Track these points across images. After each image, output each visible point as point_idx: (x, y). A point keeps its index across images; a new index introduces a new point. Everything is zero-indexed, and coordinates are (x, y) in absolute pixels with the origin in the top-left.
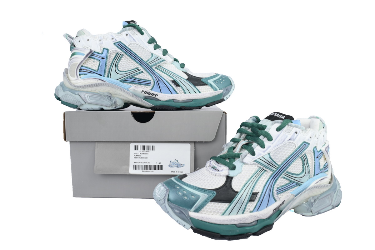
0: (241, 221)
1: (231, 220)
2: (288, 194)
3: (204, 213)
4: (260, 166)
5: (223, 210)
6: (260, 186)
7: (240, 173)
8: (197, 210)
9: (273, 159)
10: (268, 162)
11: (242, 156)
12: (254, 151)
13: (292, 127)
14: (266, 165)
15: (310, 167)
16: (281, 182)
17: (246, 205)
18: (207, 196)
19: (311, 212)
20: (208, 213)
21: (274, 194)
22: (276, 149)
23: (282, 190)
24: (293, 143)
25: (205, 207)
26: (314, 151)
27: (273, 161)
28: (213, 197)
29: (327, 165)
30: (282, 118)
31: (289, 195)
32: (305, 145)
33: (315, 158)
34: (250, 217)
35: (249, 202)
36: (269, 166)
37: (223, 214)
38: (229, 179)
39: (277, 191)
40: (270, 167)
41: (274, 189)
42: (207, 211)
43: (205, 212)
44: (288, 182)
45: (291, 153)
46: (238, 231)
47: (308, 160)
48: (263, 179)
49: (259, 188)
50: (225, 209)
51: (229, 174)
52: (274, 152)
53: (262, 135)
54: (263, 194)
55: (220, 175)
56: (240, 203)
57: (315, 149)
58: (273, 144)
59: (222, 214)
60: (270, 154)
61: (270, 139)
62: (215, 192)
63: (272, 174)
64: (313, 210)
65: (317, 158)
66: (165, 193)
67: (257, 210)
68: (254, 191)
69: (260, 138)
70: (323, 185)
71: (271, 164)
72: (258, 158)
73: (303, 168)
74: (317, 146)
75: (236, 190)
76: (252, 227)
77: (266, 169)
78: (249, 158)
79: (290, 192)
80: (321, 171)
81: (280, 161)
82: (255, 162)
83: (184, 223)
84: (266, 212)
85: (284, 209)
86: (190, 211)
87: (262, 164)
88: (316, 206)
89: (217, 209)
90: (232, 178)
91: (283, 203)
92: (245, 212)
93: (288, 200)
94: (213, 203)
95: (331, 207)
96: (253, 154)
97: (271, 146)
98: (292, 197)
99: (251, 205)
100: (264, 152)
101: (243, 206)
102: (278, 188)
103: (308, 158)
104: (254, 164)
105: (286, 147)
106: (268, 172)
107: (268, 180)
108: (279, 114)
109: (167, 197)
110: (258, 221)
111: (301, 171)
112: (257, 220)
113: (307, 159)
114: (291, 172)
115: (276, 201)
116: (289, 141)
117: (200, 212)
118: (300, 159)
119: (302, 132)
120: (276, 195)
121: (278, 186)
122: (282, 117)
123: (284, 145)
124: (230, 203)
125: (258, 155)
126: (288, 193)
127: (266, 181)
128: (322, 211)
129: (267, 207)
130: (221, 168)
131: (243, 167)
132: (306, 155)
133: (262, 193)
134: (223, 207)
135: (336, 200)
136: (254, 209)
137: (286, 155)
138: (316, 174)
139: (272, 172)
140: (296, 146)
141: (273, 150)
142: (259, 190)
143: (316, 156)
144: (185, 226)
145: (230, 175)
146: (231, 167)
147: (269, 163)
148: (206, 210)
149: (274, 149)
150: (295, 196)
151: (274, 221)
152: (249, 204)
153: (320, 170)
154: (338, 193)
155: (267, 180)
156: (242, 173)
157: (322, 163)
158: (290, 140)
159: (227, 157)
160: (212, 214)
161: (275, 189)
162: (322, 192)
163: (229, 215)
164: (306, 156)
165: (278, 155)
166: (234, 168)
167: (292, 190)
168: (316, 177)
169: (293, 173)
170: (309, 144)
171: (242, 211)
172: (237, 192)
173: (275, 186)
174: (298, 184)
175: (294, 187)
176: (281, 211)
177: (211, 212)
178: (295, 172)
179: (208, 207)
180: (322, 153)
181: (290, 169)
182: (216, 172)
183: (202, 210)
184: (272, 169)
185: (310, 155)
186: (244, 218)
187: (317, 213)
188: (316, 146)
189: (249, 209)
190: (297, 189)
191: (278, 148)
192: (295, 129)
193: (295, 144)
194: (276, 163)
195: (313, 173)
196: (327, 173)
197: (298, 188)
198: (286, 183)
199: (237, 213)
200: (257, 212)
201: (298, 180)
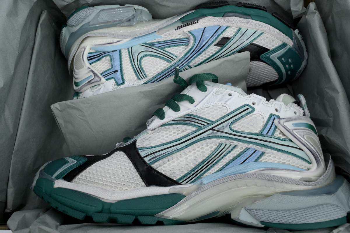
17: (235, 35)
19: (135, 9)
21: (193, 39)
26: (123, 81)
31: (165, 35)
33: (122, 71)
35: (230, 38)
39: (188, 42)
41: (192, 45)
44: (165, 49)
49: (212, 50)
56: (242, 40)
57: (121, 82)
59: (263, 34)
62: (260, 58)
64: (132, 11)
65: (116, 71)
68: (219, 48)
79: (163, 39)
80: (109, 54)
85: (175, 21)
91: (179, 28)
92: (238, 29)
93: (168, 30)
99: (229, 34)
101: (239, 35)
102: (187, 45)
110: (222, 16)
115: (190, 32)
118: (147, 74)
120: (190, 37)
124: (252, 43)
132: (136, 78)
133: (211, 44)
136: (225, 29)
138: (118, 52)
142: (213, 48)
143: (119, 73)
150: (155, 32)
152: (231, 36)
161: (190, 44)
163: (256, 31)
167: (159, 39)
168: (117, 49)
171: (242, 31)
173: (189, 47)
174: (151, 45)
175: (157, 43)
189: (231, 31)
195: (122, 53)
197: (149, 41)
198: (170, 49)
199: (247, 30)
200: (221, 26)
201: (150, 50)
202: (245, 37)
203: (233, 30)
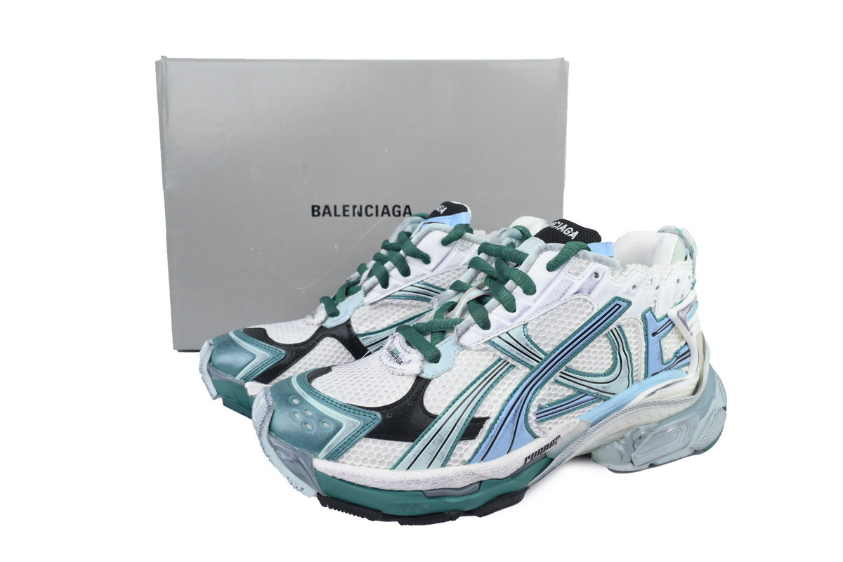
0: (436, 483)
1: (410, 482)
2: (572, 420)
3: (349, 462)
4: (498, 353)
5: (396, 456)
6: (496, 401)
7: (449, 370)
8: (334, 456)
9: (532, 339)
10: (519, 347)
11: (457, 330)
12: (487, 318)
13: (585, 261)
14: (514, 352)
15: (634, 358)
16: (551, 392)
17: (453, 447)
18: (358, 423)
19: (632, 462)
20: (359, 464)
21: (530, 422)
22: (542, 315)
23: (551, 412)
24: (585, 300)
25: (352, 450)
26: (644, 318)
27: (532, 343)
28: (373, 426)
29: (689, 351)
30: (571, 235)
31: (574, 422)
32: (618, 306)
33: (646, 335)
34: (459, 475)
35: (461, 440)
36: (520, 356)
37: (394, 468)
38: (421, 384)
39: (537, 414)
40: (524, 357)
41: (531, 409)
42: (357, 459)
43: (352, 461)
44: (571, 392)
45: (579, 324)
46: (427, 506)
47: (629, 341)
48: (506, 386)
49: (491, 407)
50: (401, 456)
51: (422, 372)
52: (536, 323)
53: (512, 279)
54: (499, 422)
55: (401, 372)
56: (436, 442)
57: (648, 315)
58: (535, 301)
59: (391, 466)
60: (528, 326)
61: (529, 289)
62: (379, 415)
63: (529, 376)
64: (635, 458)
65: (654, 334)
66: (264, 413)
67: (482, 460)
68: (477, 415)
69: (506, 286)
70: (667, 399)
71: (525, 351)
72: (497, 334)
73: (615, 359)
74: (655, 307)
75: (432, 411)
76: (464, 499)
77: (514, 363)
78: (475, 335)
79: (577, 415)
80: (665, 367)
81: (551, 344)
82: (488, 346)
83: (301, 484)
84: (504, 464)
85: (559, 456)
86: (316, 456)
87: (503, 350)
88: (646, 449)
89: (379, 455)
90: (427, 381)
91: (554, 442)
92: (448, 463)
93: (570, 433)
94: (371, 440)
95: (687, 451)
96: (485, 325)
97: (530, 307)
98: (583, 426)
99: (465, 447)
100: (513, 320)
101: (445, 451)
102: (540, 407)
103: (627, 335)
104: (485, 349)
105: (566, 310)
106: (518, 369)
107: (517, 389)
108: (566, 226)
109: (267, 424)
110: (483, 484)
111: (609, 366)
112: (481, 482)
113: (625, 338)
114: (579, 370)
115: (535, 437)
116: (576, 296)
117: (341, 460)
118: (606, 339)
119: (613, 274)
120: (535, 425)
121: (543, 404)
122: (571, 233)
123: (562, 304)
124: (412, 441)
125: (497, 328)
126: (573, 417)
127: (510, 392)
128: (659, 462)
129: (509, 452)
130: (410, 355)
131: (460, 356)
132: (623, 328)
133: (497, 418)
134: (394, 450)
135: (702, 436)
136: (473, 457)
137: (564, 328)
138: (650, 372)
139: (527, 370)
140: (593, 309)
141: (534, 317)
142: (490, 411)
143: (650, 332)
144: (304, 491)
145: (423, 376)
146: (430, 354)
147: (522, 349)
148: (353, 456)
149: (538, 315)
150: (591, 426)
151: (530, 483)
152: (461, 444)
153: (663, 364)
154: (712, 418)
155: (514, 387)
156: (454, 369)
157: (671, 345)
158: (577, 292)
159: (429, 331)
160: (368, 464)
161: (533, 409)
162: (668, 416)
163: (409, 468)
164: (622, 331)
165: (547, 331)
166: (435, 358)
167: (584, 411)
168: (650, 379)
169: (585, 371)
170: (629, 303)
171: (441, 460)
172: (433, 417)
173: (535, 403)
174: (600, 397)
175: (588, 403)
176: (552, 460)
177: (365, 460)
178: (591, 368)
179: (359, 450)
180: (671, 323)
181: (577, 362)
182: (396, 365)
183: (345, 455)
184: (528, 362)
185: (634, 329)
186: (445, 478)
187: (649, 464)
188: (652, 306)
189: (461, 456)
190: (598, 409)
191: (546, 313)
192: (594, 267)
193: (591, 303)
194: (539, 349)
195: (643, 372)
196: (685, 368)
198: (567, 394)
199: (429, 466)
200: (482, 462)
201: (599, 387)
202: (432, 449)
203: (457, 458)
